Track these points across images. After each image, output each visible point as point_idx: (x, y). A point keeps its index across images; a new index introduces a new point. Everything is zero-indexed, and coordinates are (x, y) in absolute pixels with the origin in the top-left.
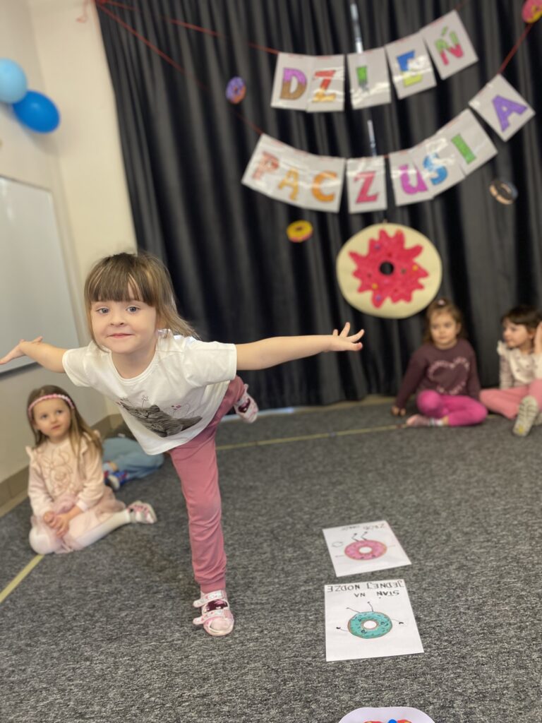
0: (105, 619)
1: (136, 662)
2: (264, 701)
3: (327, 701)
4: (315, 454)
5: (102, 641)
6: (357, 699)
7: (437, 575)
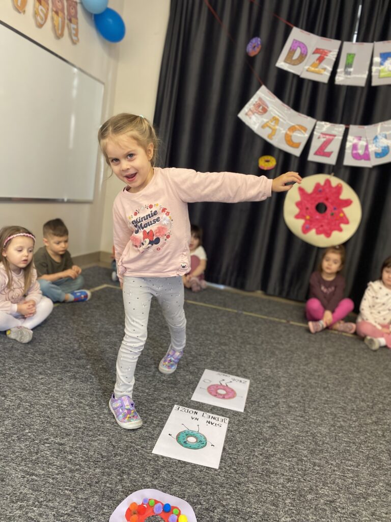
0: (27, 376)
1: (32, 408)
2: (96, 462)
3: (135, 477)
4: (220, 321)
5: (19, 388)
6: (155, 483)
7: (254, 426)
